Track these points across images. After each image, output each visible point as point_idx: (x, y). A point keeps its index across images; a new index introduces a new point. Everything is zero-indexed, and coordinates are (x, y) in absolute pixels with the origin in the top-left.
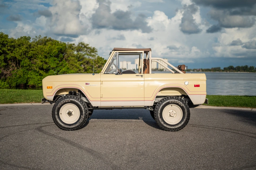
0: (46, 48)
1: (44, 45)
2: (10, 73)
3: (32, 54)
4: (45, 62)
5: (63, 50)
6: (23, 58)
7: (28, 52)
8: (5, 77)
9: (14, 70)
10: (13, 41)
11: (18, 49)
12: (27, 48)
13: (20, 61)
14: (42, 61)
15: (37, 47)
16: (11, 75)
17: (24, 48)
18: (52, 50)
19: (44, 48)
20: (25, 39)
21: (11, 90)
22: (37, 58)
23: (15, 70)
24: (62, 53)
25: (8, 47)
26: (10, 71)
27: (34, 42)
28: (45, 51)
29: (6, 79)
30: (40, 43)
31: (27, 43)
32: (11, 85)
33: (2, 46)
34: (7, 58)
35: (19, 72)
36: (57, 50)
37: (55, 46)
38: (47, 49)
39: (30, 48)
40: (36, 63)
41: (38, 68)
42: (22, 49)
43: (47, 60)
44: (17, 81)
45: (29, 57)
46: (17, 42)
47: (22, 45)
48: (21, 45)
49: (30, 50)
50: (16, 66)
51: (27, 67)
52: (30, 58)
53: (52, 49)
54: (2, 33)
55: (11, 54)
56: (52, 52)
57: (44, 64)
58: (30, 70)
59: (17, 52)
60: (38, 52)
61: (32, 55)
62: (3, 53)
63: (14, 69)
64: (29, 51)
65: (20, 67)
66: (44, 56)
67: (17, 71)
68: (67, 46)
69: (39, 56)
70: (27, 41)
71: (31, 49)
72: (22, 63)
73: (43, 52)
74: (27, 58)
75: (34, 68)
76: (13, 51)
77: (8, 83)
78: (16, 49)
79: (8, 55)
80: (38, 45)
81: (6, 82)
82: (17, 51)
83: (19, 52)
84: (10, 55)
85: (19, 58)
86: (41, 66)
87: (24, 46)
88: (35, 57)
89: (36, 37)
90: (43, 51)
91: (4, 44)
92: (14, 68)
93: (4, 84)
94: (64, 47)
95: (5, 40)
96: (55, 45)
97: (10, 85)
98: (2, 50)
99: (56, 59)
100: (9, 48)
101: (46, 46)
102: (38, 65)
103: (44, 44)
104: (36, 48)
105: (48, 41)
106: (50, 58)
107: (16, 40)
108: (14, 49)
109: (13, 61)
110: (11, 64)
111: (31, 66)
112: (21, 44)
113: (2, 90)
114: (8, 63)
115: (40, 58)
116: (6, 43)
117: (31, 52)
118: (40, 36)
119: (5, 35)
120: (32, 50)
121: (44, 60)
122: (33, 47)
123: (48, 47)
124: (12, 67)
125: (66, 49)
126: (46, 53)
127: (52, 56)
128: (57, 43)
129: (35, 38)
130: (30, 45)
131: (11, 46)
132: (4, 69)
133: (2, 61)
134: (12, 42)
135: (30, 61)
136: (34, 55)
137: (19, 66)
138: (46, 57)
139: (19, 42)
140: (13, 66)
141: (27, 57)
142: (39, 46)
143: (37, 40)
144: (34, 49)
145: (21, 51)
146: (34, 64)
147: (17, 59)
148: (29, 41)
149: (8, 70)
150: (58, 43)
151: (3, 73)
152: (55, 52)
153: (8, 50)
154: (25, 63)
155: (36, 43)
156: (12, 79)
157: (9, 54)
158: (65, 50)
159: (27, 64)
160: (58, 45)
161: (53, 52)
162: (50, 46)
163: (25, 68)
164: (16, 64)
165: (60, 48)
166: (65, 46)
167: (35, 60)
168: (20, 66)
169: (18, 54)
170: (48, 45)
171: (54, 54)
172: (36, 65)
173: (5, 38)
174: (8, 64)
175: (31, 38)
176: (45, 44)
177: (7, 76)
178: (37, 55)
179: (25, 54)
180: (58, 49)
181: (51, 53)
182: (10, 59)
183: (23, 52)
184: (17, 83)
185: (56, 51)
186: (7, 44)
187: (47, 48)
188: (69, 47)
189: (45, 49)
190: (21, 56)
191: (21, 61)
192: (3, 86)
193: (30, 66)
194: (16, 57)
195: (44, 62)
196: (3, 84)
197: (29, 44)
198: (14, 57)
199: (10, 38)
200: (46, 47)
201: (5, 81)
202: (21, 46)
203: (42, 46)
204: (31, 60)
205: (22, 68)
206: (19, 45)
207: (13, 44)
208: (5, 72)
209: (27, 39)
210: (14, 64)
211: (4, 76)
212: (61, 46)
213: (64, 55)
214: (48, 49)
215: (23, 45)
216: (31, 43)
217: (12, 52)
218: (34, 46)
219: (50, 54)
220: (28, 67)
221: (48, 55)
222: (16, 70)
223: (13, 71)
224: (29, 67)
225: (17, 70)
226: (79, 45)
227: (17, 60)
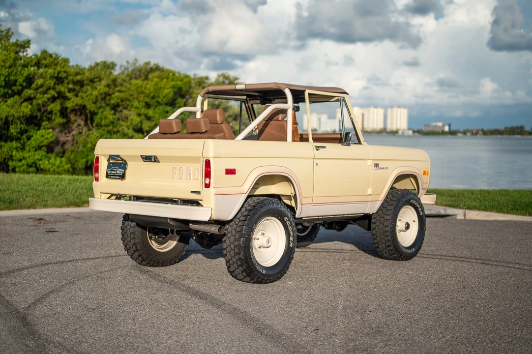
0: (148, 86)
1: (144, 80)
2: (73, 140)
3: (118, 99)
4: (146, 115)
5: (184, 89)
6: (101, 107)
7: (110, 95)
8: (63, 149)
9: (80, 133)
10: (80, 71)
11: (89, 88)
12: (108, 86)
13: (94, 114)
14: (139, 115)
15: (130, 84)
16: (75, 142)
17: (103, 87)
18: (160, 90)
19: (144, 86)
20: (105, 67)
21: (77, 177)
22: (129, 108)
23: (83, 133)
24: (183, 97)
25: (68, 83)
26: (74, 136)
27: (123, 73)
28: (147, 91)
29: (64, 153)
30: (136, 74)
31: (109, 76)
32: (75, 166)
33: (57, 82)
34: (67, 108)
35: (91, 137)
36: (170, 91)
37: (167, 82)
38: (150, 89)
39: (115, 86)
40: (127, 118)
41: (131, 129)
42: (99, 88)
43: (150, 112)
44: (88, 156)
45: (113, 104)
46: (87, 74)
47: (98, 79)
48: (95, 80)
49: (115, 91)
50: (86, 124)
51: (108, 126)
52: (115, 108)
53: (161, 88)
54: (57, 55)
55: (75, 99)
56: (160, 95)
57: (144, 122)
58: (114, 133)
59: (87, 96)
60: (131, 95)
61: (119, 101)
62: (58, 98)
63: (81, 131)
64: (113, 93)
65: (93, 127)
66: (144, 104)
67: (88, 136)
68: (193, 82)
69: (133, 103)
70: (108, 72)
71: (117, 89)
72: (97, 119)
73: (142, 95)
74: (108, 108)
75: (123, 130)
76: (79, 92)
77: (69, 161)
78: (86, 89)
79: (69, 102)
80: (131, 79)
81: (63, 159)
82: (88, 93)
83: (91, 94)
84: (73, 102)
85: (91, 107)
86: (137, 125)
87: (104, 82)
88: (126, 105)
89: (128, 62)
90: (142, 93)
91: (61, 78)
92: (82, 129)
93: (61, 162)
94: (185, 83)
95: (63, 70)
96: (168, 78)
97: (74, 164)
98: (56, 92)
99: (170, 110)
100: (71, 86)
101: (149, 82)
102: (131, 123)
103: (143, 78)
104: (128, 86)
105: (152, 70)
106: (156, 106)
107: (85, 69)
108: (82, 89)
109: (79, 113)
110: (76, 120)
111: (117, 124)
112: (96, 78)
113: (58, 178)
114: (68, 119)
115: (137, 108)
116: (64, 75)
117: (117, 94)
118: (136, 60)
119: (63, 59)
120: (120, 91)
121: (143, 111)
122: (122, 85)
123: (153, 83)
124: (76, 127)
125: (190, 87)
126: (147, 96)
127: (162, 102)
128: (171, 75)
129: (125, 64)
130: (114, 80)
131: (76, 83)
132: (61, 132)
133: (56, 114)
134: (77, 74)
135: (114, 114)
136: (122, 101)
137: (92, 124)
138: (148, 106)
139: (91, 73)
140: (79, 125)
141: (109, 105)
142: (134, 82)
143: (130, 69)
144: (124, 89)
145: (95, 93)
146: (123, 121)
147: (87, 109)
148: (113, 71)
149: (69, 132)
150: (174, 75)
151: (58, 140)
152: (166, 95)
153: (70, 91)
154: (103, 118)
155: (128, 75)
156: (78, 152)
157: (70, 99)
158: (188, 91)
159: (107, 122)
160: (173, 80)
161: (164, 94)
162: (156, 81)
163: (103, 128)
164: (86, 121)
165: (178, 86)
166: (189, 82)
167: (125, 112)
168: (94, 125)
169: (89, 99)
170: (152, 80)
171: (164, 100)
172: (127, 122)
173: (62, 66)
174: (69, 121)
175: (116, 65)
176: (146, 78)
177: (67, 146)
178: (129, 100)
179: (104, 99)
180: (173, 87)
181: (158, 97)
182: (73, 110)
183: (101, 94)
184: (87, 162)
185: (169, 93)
186: (67, 78)
187: (150, 86)
188: (197, 84)
189: (146, 88)
190: (95, 103)
191: (96, 114)
192: (59, 167)
193: (115, 125)
194: (84, 107)
195: (143, 117)
196: (58, 162)
197: (112, 77)
198: (81, 105)
199: (73, 66)
200: (147, 84)
201: (62, 157)
202: (96, 82)
203: (139, 82)
204: (116, 111)
205: (98, 129)
206: (92, 81)
207: (79, 77)
208: (63, 138)
209: (109, 66)
210: (82, 119)
211: (61, 146)
212: (181, 80)
213: (187, 100)
214: (152, 88)
215: (100, 80)
216: (117, 76)
217: (77, 96)
218: (123, 83)
219: (156, 99)
220: (111, 127)
221: (152, 102)
222: (86, 132)
223: (80, 136)
224: (113, 127)
225: (88, 133)
226: (217, 79)
227: (88, 111)
